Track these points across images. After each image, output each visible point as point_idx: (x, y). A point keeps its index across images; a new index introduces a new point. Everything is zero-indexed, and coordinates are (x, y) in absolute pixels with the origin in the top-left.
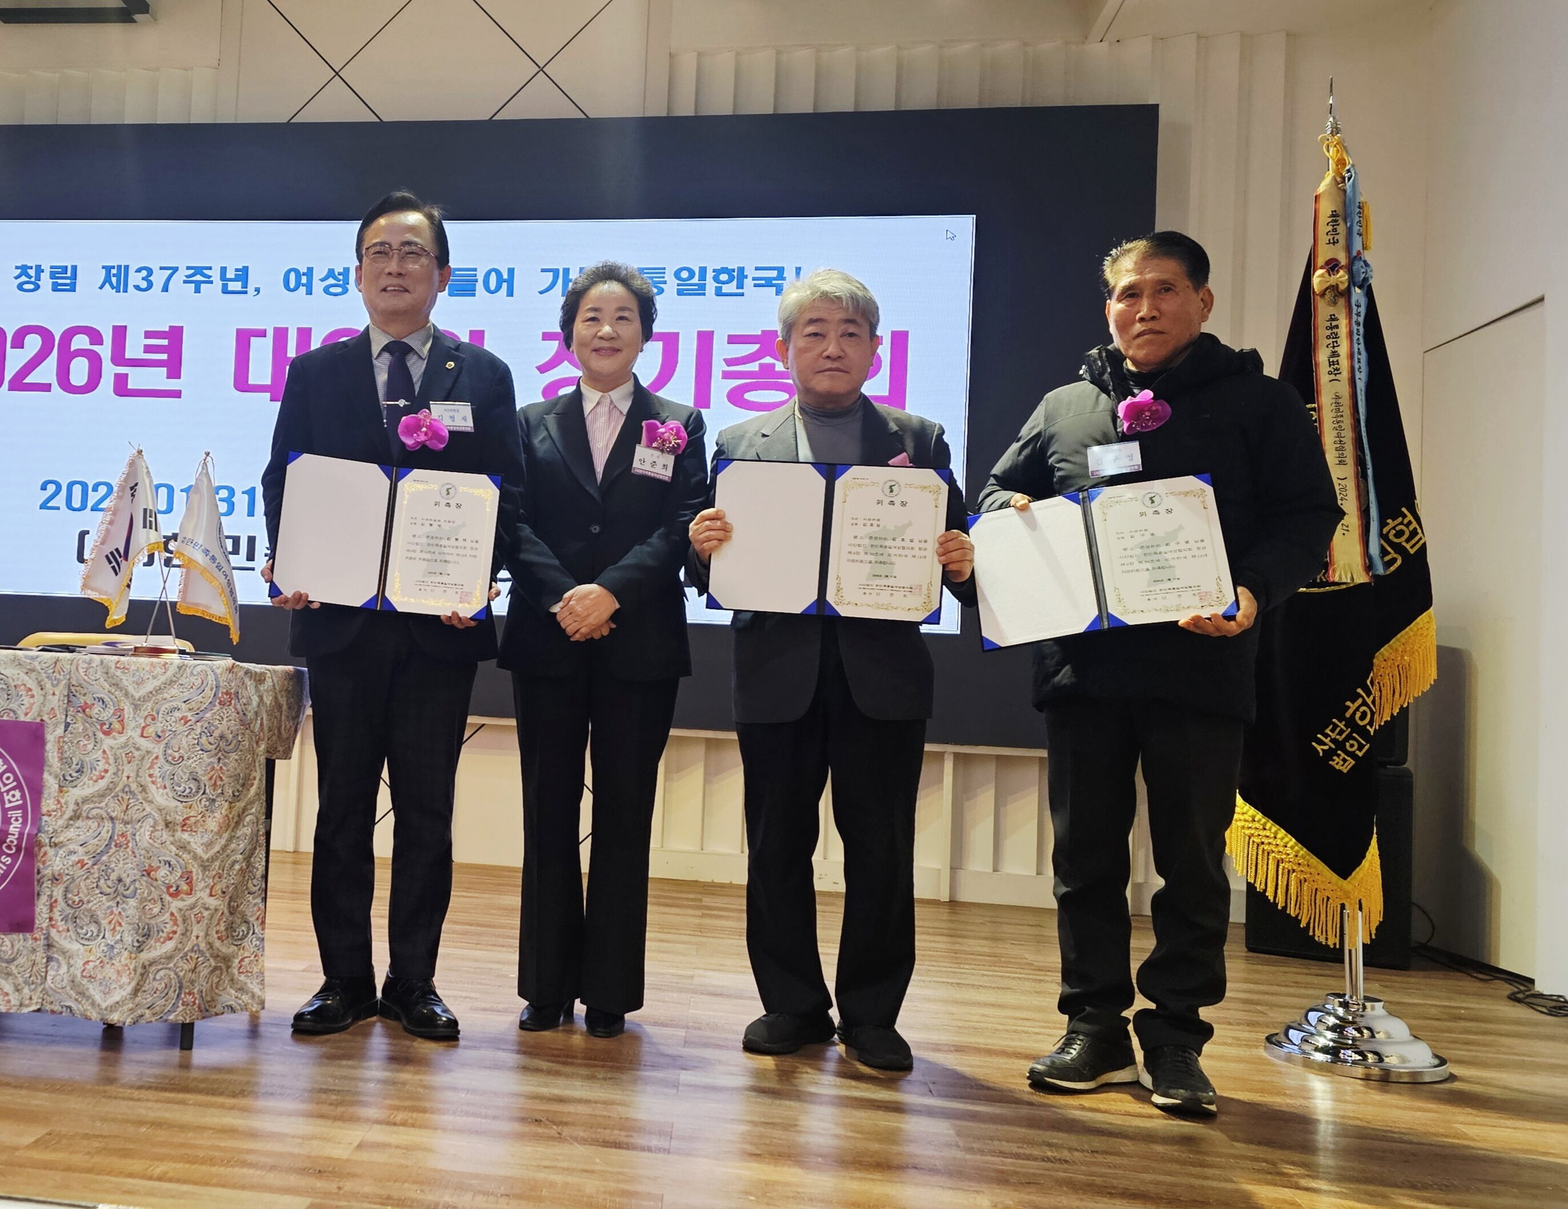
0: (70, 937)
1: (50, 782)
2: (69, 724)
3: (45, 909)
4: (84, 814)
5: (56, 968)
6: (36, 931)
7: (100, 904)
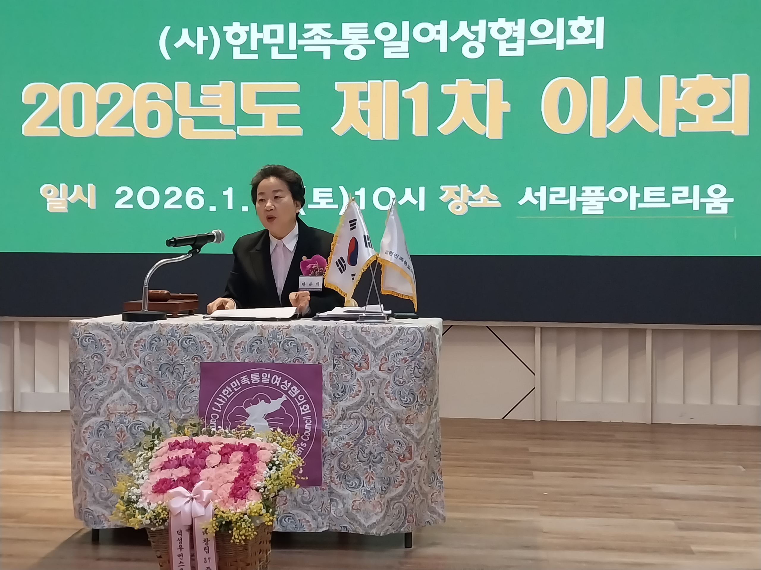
0: (343, 487)
1: (327, 399)
2: (336, 365)
3: (327, 472)
4: (348, 417)
5: (335, 505)
6: (322, 484)
7: (359, 468)
